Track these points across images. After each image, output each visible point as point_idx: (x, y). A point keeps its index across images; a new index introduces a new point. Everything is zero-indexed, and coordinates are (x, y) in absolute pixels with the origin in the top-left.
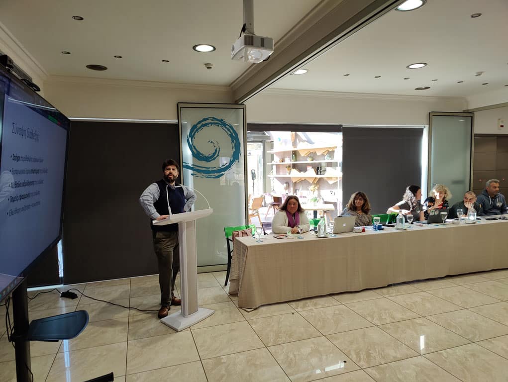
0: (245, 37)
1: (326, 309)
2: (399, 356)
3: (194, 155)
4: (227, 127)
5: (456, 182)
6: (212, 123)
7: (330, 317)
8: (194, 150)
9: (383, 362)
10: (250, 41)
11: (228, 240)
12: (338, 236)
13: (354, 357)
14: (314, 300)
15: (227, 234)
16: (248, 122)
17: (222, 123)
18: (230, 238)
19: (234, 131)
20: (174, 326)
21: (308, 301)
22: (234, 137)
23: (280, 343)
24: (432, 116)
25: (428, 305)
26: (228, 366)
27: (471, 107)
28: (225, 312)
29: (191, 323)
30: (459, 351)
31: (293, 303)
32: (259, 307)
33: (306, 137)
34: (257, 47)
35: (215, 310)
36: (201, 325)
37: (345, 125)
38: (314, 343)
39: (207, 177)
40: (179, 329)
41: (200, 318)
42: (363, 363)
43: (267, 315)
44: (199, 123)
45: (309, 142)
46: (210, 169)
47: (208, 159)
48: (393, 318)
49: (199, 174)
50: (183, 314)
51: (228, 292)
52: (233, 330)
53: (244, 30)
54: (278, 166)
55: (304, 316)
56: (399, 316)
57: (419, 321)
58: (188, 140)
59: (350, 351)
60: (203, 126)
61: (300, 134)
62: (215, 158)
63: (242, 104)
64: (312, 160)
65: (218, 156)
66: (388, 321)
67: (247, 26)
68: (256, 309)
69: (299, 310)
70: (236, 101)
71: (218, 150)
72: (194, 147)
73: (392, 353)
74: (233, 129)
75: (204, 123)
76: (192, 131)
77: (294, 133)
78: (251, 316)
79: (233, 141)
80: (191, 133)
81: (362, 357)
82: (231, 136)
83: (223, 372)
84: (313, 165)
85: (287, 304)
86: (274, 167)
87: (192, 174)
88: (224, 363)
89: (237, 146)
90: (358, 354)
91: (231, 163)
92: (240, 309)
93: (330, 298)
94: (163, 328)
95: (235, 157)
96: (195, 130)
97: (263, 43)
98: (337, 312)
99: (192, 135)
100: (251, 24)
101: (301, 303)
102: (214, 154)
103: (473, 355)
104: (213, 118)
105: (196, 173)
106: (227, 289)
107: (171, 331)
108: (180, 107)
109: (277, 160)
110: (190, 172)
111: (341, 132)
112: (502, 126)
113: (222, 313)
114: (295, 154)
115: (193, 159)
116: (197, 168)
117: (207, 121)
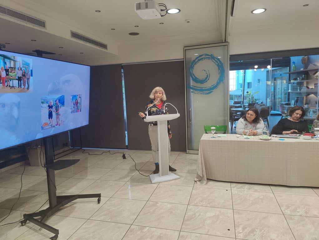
4: (216, 59)
6: (205, 58)
7: (252, 199)
8: (193, 76)
13: (240, 229)
17: (212, 57)
19: (221, 62)
22: (220, 66)
23: (199, 205)
29: (162, 180)
34: (143, 9)
35: (181, 177)
36: (166, 183)
39: (202, 94)
42: (241, 235)
44: (197, 58)
46: (203, 89)
47: (202, 82)
49: (196, 92)
52: (180, 190)
55: (234, 193)
56: (315, 213)
58: (190, 70)
60: (199, 60)
62: (206, 81)
63: (226, 42)
65: (209, 79)
69: (235, 189)
74: (219, 60)
79: (219, 69)
87: (192, 92)
88: (157, 206)
89: (222, 72)
90: (244, 228)
91: (218, 84)
95: (221, 79)
96: (194, 63)
99: (192, 67)
101: (240, 185)
102: (206, 78)
104: (206, 54)
108: (185, 50)
113: (184, 179)
114: (307, 74)
115: (192, 82)
116: (195, 88)
117: (202, 57)
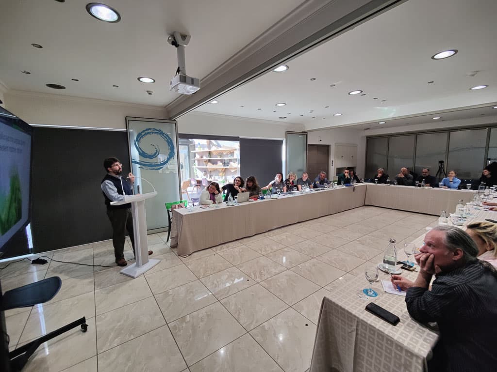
0: (180, 76)
1: (235, 249)
2: (277, 272)
3: (140, 154)
4: (164, 135)
5: (300, 170)
6: (153, 133)
7: (237, 254)
8: (140, 151)
9: (269, 277)
10: (184, 80)
11: (168, 211)
12: (240, 204)
13: (253, 276)
14: (227, 245)
15: (167, 208)
16: (179, 132)
17: (160, 133)
18: (170, 210)
19: (170, 138)
20: (131, 275)
21: (223, 245)
22: (170, 143)
23: (208, 275)
24: (288, 133)
25: (289, 240)
26: (173, 296)
27: (306, 130)
28: (169, 259)
29: (144, 271)
30: (307, 264)
31: (214, 248)
32: (192, 253)
33: (217, 143)
34: (189, 84)
35: (161, 259)
36: (151, 271)
37: (241, 137)
38: (228, 272)
39: (151, 169)
40: (135, 277)
41: (151, 267)
42: (258, 280)
43: (198, 258)
44: (143, 131)
45: (219, 146)
46: (153, 164)
47: (151, 157)
48: (272, 249)
49: (144, 167)
50: (138, 266)
51: (169, 246)
52: (175, 271)
53: (178, 71)
54: (199, 161)
55: (222, 255)
56: (275, 248)
57: (286, 249)
58: (135, 144)
59: (250, 273)
60: (146, 134)
61: (213, 141)
62: (156, 157)
63: (174, 120)
64: (221, 157)
65: (158, 155)
66: (270, 252)
67: (181, 69)
68: (190, 255)
69: (218, 251)
70: (170, 118)
71: (158, 150)
72: (140, 148)
73: (273, 271)
74: (168, 136)
75: (147, 132)
76: (138, 136)
77: (208, 140)
78: (187, 260)
79: (169, 145)
80: (137, 138)
81: (258, 276)
82: (167, 141)
83: (171, 301)
84: (221, 161)
85: (210, 249)
86: (196, 162)
87: (139, 168)
88: (171, 294)
89: (172, 148)
90: (255, 274)
91: (168, 159)
92: (179, 257)
93: (237, 242)
94: (123, 277)
95: (171, 156)
96: (140, 136)
97: (193, 82)
98: (241, 250)
99: (138, 140)
100: (184, 68)
101: (219, 247)
102: (156, 153)
103: (314, 265)
104: (154, 129)
105: (142, 166)
106: (169, 244)
107: (129, 278)
108: (127, 120)
109: (198, 156)
110: (138, 166)
111: (238, 141)
112: (321, 140)
113: (167, 260)
114: (210, 153)
115: (140, 157)
116: (143, 163)
117: (150, 131)
